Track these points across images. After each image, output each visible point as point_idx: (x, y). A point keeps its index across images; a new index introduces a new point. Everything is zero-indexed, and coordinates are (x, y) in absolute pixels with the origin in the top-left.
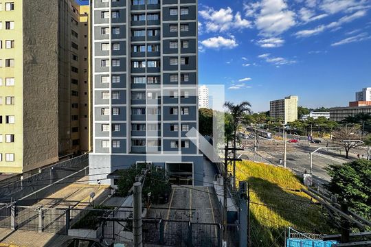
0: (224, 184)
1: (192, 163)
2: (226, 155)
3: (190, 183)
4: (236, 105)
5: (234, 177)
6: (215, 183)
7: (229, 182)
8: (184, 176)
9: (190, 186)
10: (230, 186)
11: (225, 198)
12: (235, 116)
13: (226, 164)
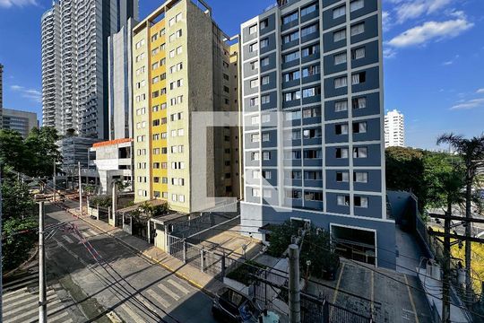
0: (443, 277)
1: (375, 231)
2: (447, 227)
3: (371, 261)
5: (468, 272)
6: (422, 271)
7: (457, 277)
8: (360, 248)
9: (371, 266)
10: (457, 285)
11: (446, 304)
12: (467, 158)
13: (447, 245)
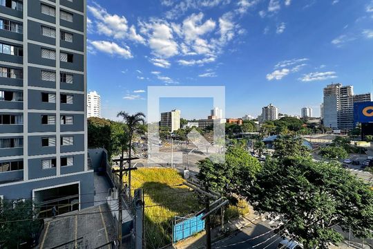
0: (119, 196)
1: (79, 182)
2: (121, 166)
3: (76, 207)
4: (131, 115)
5: (129, 188)
6: (109, 198)
7: (124, 193)
8: (66, 202)
9: (76, 212)
10: (125, 197)
11: (120, 212)
12: (130, 126)
13: (121, 176)
